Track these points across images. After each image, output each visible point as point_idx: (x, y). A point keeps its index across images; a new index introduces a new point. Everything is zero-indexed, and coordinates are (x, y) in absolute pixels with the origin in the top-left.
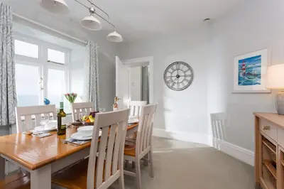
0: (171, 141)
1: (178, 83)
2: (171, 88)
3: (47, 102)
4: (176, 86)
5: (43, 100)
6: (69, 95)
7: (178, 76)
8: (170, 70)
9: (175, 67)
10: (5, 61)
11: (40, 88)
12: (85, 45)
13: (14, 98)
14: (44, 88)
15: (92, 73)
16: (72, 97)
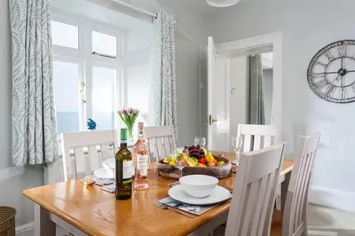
0: (326, 210)
1: (343, 87)
2: (326, 97)
3: (92, 125)
4: (336, 94)
5: (86, 121)
6: (125, 112)
7: (343, 72)
8: (323, 59)
9: (334, 52)
10: (39, 56)
11: (80, 101)
12: (153, 19)
13: (52, 118)
14: (87, 101)
15: (165, 72)
16: (130, 117)
